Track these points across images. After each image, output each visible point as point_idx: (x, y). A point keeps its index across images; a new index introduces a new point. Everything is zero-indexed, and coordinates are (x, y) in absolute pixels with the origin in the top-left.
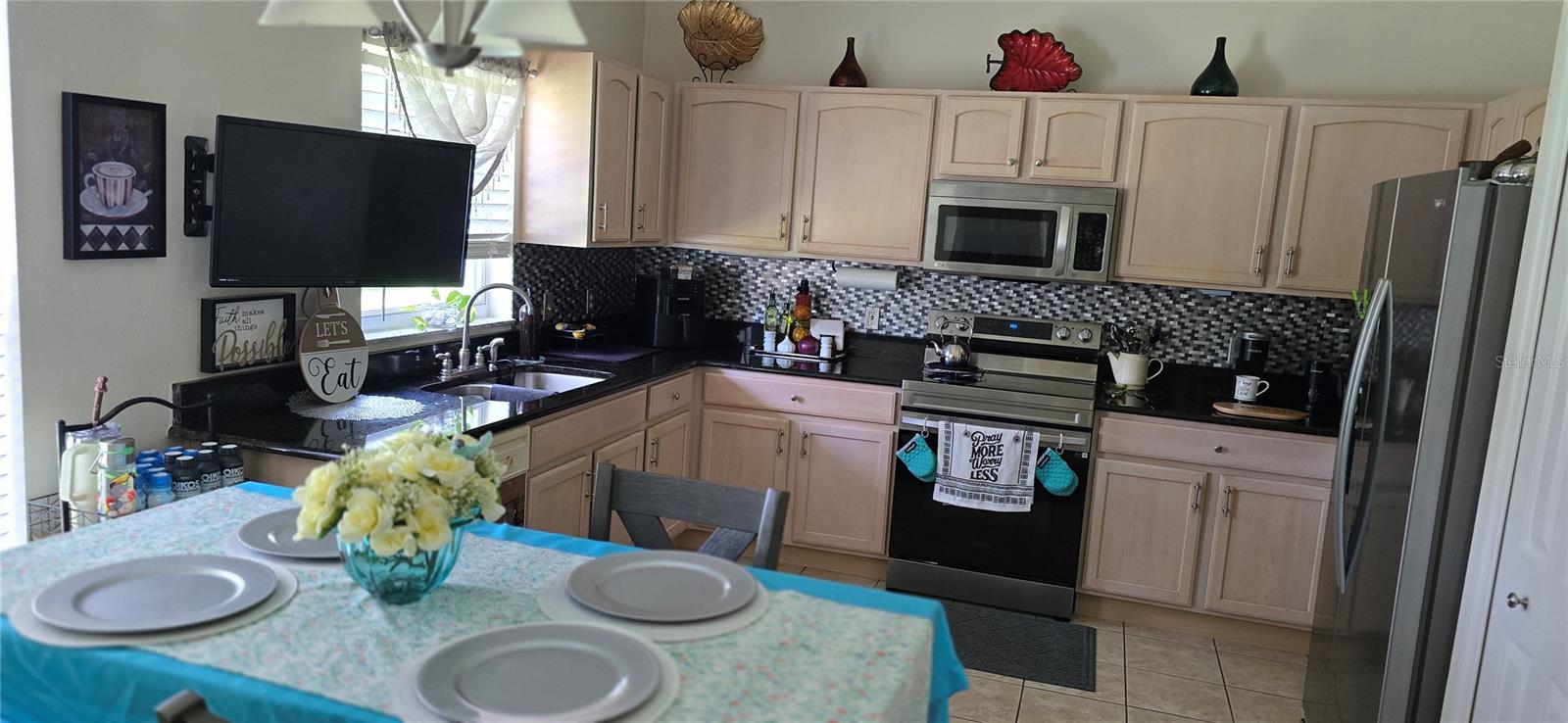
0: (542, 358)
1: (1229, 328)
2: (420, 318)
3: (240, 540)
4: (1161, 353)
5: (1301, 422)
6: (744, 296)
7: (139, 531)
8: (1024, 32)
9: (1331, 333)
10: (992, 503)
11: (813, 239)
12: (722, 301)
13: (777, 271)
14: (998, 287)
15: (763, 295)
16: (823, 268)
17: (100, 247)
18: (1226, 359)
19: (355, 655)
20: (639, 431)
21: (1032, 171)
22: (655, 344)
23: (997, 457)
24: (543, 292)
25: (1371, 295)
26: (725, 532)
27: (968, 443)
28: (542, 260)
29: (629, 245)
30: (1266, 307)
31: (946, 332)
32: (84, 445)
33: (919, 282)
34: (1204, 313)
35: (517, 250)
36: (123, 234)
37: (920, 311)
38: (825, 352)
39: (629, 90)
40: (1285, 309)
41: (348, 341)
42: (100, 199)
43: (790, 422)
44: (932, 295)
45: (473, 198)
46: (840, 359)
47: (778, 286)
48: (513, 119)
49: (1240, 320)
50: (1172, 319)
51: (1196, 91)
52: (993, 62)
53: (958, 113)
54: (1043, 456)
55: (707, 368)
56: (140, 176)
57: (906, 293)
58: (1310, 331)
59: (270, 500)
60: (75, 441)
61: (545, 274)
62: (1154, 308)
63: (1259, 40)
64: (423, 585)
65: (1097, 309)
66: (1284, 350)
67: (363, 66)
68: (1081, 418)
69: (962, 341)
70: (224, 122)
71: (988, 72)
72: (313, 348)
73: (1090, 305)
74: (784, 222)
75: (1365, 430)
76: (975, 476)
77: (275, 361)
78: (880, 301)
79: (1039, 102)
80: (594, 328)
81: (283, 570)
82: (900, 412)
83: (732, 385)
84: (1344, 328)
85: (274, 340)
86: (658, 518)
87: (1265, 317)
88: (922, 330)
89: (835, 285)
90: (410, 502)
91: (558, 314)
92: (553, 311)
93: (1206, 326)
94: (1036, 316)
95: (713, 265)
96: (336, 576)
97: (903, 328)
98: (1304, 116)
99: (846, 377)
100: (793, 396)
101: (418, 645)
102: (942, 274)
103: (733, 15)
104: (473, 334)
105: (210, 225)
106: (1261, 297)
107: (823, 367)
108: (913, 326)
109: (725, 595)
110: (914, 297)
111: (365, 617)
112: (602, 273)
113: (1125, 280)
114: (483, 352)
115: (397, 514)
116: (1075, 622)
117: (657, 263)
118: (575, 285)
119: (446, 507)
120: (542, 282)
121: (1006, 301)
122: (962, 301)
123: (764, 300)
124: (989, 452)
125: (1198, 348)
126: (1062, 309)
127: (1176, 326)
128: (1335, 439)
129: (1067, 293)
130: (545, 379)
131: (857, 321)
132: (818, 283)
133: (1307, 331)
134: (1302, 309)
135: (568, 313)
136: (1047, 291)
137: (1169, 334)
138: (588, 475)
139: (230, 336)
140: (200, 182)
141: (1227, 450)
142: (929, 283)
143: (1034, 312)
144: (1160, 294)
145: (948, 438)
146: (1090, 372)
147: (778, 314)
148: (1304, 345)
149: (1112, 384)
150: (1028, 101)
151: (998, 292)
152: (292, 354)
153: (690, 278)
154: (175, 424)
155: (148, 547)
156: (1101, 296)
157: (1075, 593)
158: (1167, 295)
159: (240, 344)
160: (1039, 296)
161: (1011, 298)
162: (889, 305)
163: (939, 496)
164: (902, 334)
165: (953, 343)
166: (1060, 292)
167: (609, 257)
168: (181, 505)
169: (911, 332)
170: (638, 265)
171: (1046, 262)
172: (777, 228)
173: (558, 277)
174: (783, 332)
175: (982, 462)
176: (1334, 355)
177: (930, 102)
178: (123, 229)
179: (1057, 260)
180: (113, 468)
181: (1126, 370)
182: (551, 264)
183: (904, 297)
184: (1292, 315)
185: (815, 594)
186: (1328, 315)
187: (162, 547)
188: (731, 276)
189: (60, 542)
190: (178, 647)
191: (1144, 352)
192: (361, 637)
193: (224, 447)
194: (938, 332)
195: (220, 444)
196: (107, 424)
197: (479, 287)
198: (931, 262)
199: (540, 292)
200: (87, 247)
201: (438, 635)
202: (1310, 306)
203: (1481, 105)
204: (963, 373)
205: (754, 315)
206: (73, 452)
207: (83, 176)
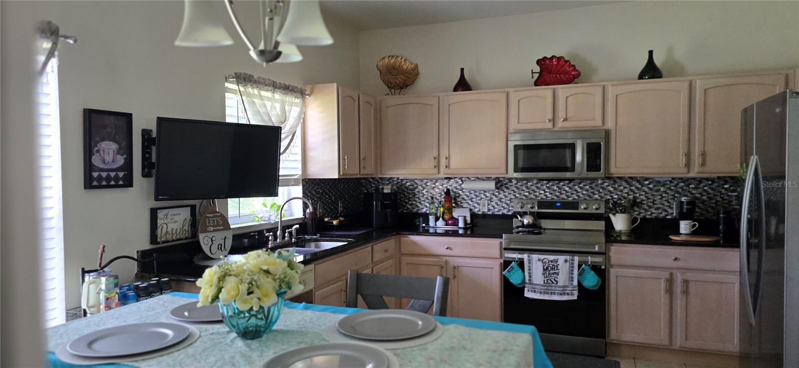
0: (318, 235)
1: (672, 197)
2: (257, 217)
3: (171, 315)
4: (638, 213)
5: (718, 242)
6: (417, 199)
7: (120, 315)
8: (549, 57)
9: (728, 196)
10: (556, 296)
11: (451, 167)
12: (407, 203)
13: (434, 186)
14: (548, 185)
15: (427, 198)
16: (457, 182)
17: (101, 183)
18: (673, 213)
19: (230, 362)
20: (369, 268)
21: (560, 124)
22: (374, 226)
23: (556, 271)
24: (318, 203)
25: (747, 166)
26: (417, 301)
27: (540, 264)
28: (316, 187)
29: (358, 176)
30: (691, 184)
31: (523, 210)
32: (94, 279)
33: (507, 186)
34: (658, 190)
35: (304, 182)
36: (113, 176)
37: (509, 200)
38: (461, 224)
39: (355, 101)
40: (701, 185)
41: (222, 228)
42: (101, 160)
43: (446, 261)
44: (514, 192)
45: (281, 156)
46: (469, 228)
47: (434, 193)
48: (299, 117)
49: (678, 192)
50: (642, 195)
51: (641, 77)
52: (534, 73)
53: (519, 99)
54: (581, 269)
55: (402, 236)
56: (120, 148)
57: (501, 192)
58: (716, 196)
59: (185, 299)
60: (89, 278)
61: (318, 194)
62: (631, 190)
63: (670, 50)
64: (262, 329)
65: (601, 193)
66: (704, 207)
67: (226, 94)
68: (599, 248)
69: (532, 214)
70: (160, 120)
71: (533, 78)
72: (205, 231)
73: (597, 191)
74: (436, 160)
75: (755, 243)
76: (546, 282)
77: (187, 238)
78: (488, 197)
79: (560, 90)
80: (343, 219)
81: (193, 328)
82: (503, 251)
83: (415, 244)
84: (734, 192)
85: (186, 228)
86: (381, 297)
87: (691, 190)
88: (511, 210)
89: (464, 190)
90: (256, 281)
91: (325, 213)
92: (323, 212)
93: (660, 197)
94: (569, 199)
95: (401, 185)
96: (219, 329)
97: (501, 210)
98: (699, 85)
99: (474, 234)
100: (446, 247)
101: (262, 356)
102: (518, 180)
103: (403, 63)
104: (283, 224)
105: (154, 171)
106: (688, 179)
107: (461, 232)
108: (506, 208)
109: (420, 327)
110: (505, 194)
111: (234, 345)
112: (346, 193)
113: (614, 176)
114: (289, 232)
115: (249, 288)
116: (608, 358)
117: (373, 187)
118: (333, 199)
119: (274, 284)
120: (316, 197)
121: (553, 192)
122: (530, 194)
123: (428, 201)
124: (552, 269)
125: (657, 209)
126: (583, 194)
127: (644, 198)
128: (738, 249)
129: (585, 185)
130: (320, 245)
131: (476, 208)
132: (455, 190)
133: (715, 196)
134: (710, 184)
135: (330, 213)
136: (574, 185)
137: (641, 203)
138: (344, 291)
139: (165, 226)
140: (149, 151)
141: (679, 259)
142: (512, 186)
143: (568, 197)
144: (634, 183)
145: (529, 263)
146: (601, 225)
147: (436, 207)
148: (714, 203)
149: (613, 230)
150: (554, 89)
151: (548, 188)
152: (195, 235)
153: (390, 192)
154: (138, 271)
155: (125, 321)
156: (603, 186)
157: (606, 342)
158: (638, 183)
159: (169, 230)
160: (570, 188)
161: (555, 190)
162: (492, 198)
163: (528, 294)
164: (500, 213)
165: (527, 215)
166: (581, 185)
167: (349, 185)
168: (141, 304)
169: (505, 212)
170: (363, 188)
171: (572, 169)
172: (433, 163)
173: (324, 195)
174: (439, 216)
175: (549, 274)
176: (731, 207)
177: (504, 95)
178: (113, 174)
179: (578, 168)
180: (108, 290)
181: (620, 222)
182: (321, 188)
183: (500, 194)
184: (706, 188)
185: (467, 326)
186: (725, 186)
187: (131, 321)
188: (410, 190)
189: (82, 321)
190: (140, 362)
191: (628, 213)
192: (233, 354)
193: (162, 280)
194: (520, 210)
195: (160, 279)
196: (105, 269)
197: (286, 200)
198: (512, 174)
199: (316, 203)
200: (95, 183)
201: (272, 351)
202: (715, 182)
203: (792, 71)
204: (534, 229)
205: (423, 208)
206: (88, 283)
207: (94, 148)
